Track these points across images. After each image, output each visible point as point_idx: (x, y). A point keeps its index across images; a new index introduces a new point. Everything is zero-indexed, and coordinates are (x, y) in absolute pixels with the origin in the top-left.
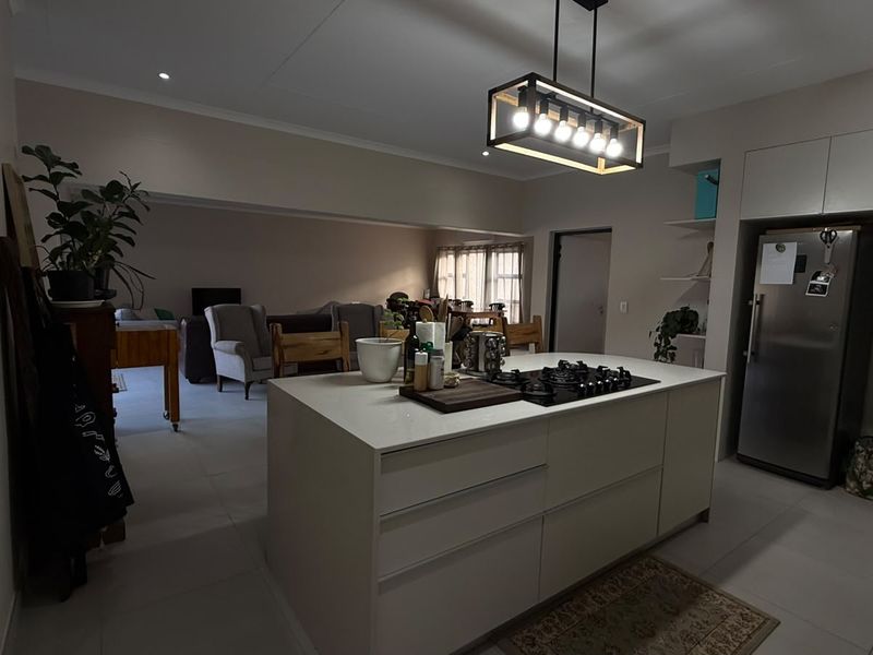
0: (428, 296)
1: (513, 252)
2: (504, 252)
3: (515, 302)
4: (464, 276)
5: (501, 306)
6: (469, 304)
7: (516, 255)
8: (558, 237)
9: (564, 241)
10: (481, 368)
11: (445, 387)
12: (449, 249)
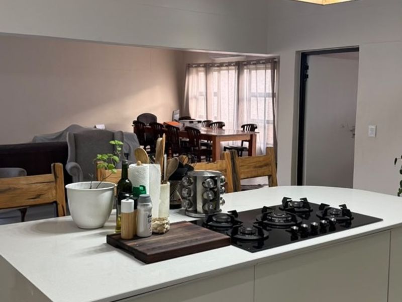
0: (177, 116)
1: (266, 69)
2: (257, 69)
3: (268, 122)
4: (215, 94)
5: (253, 127)
6: (221, 125)
7: (269, 72)
8: (304, 57)
9: (312, 61)
10: (200, 207)
11: (154, 233)
12: (198, 66)
